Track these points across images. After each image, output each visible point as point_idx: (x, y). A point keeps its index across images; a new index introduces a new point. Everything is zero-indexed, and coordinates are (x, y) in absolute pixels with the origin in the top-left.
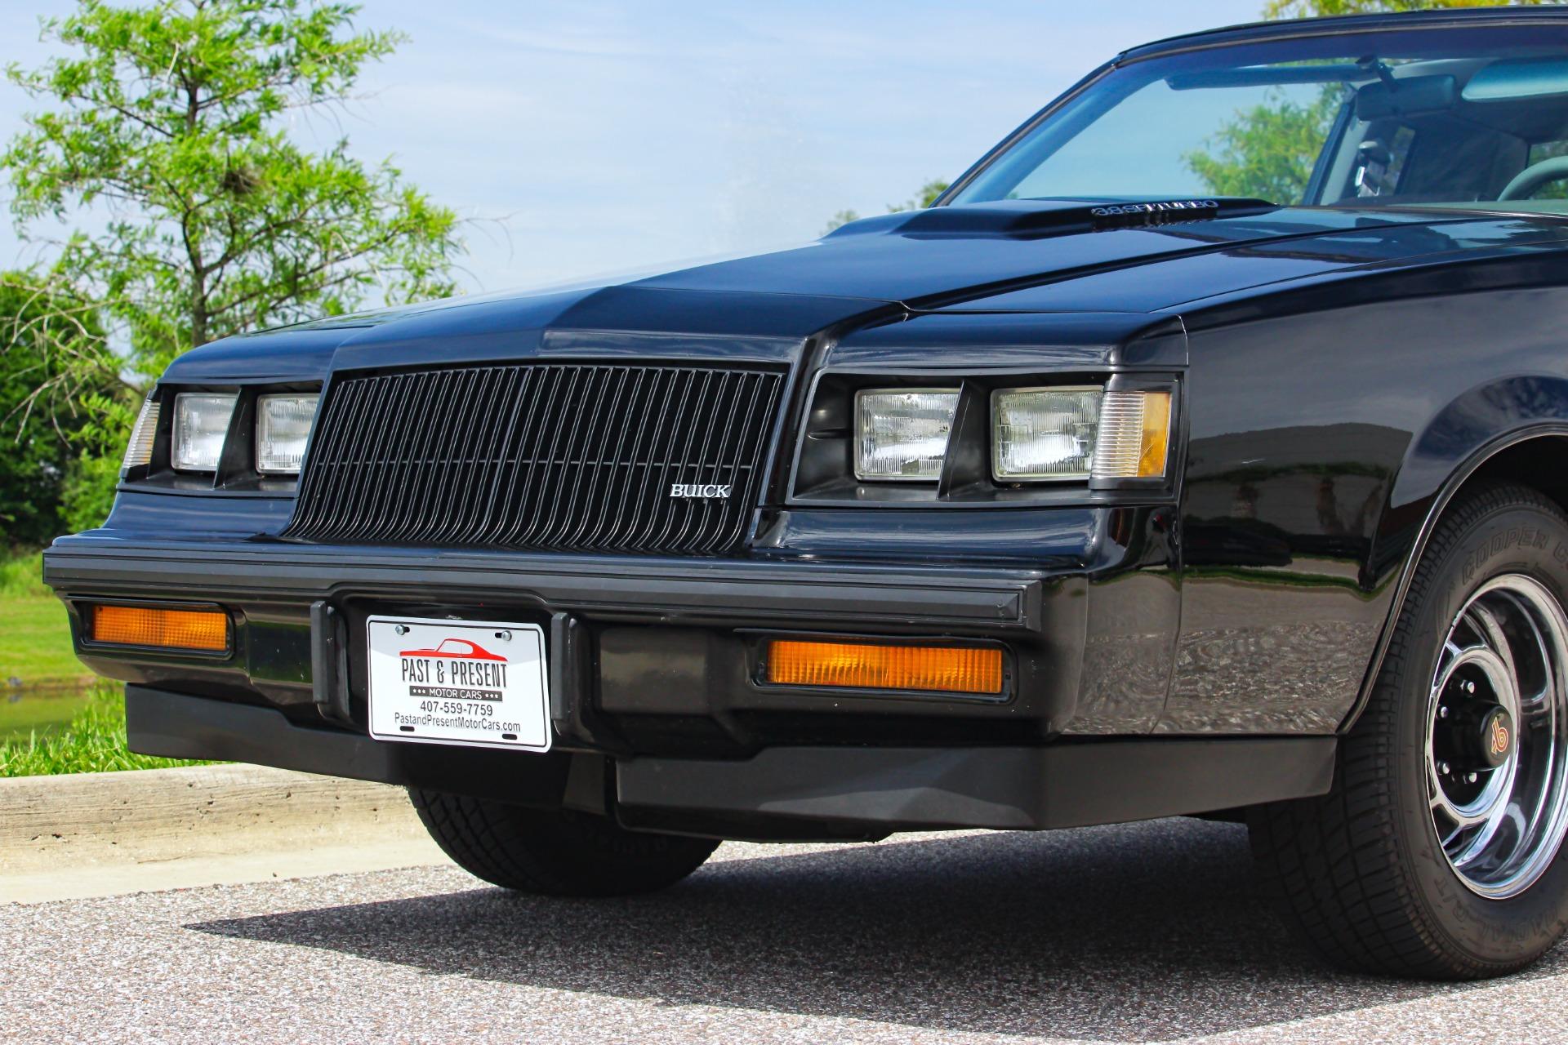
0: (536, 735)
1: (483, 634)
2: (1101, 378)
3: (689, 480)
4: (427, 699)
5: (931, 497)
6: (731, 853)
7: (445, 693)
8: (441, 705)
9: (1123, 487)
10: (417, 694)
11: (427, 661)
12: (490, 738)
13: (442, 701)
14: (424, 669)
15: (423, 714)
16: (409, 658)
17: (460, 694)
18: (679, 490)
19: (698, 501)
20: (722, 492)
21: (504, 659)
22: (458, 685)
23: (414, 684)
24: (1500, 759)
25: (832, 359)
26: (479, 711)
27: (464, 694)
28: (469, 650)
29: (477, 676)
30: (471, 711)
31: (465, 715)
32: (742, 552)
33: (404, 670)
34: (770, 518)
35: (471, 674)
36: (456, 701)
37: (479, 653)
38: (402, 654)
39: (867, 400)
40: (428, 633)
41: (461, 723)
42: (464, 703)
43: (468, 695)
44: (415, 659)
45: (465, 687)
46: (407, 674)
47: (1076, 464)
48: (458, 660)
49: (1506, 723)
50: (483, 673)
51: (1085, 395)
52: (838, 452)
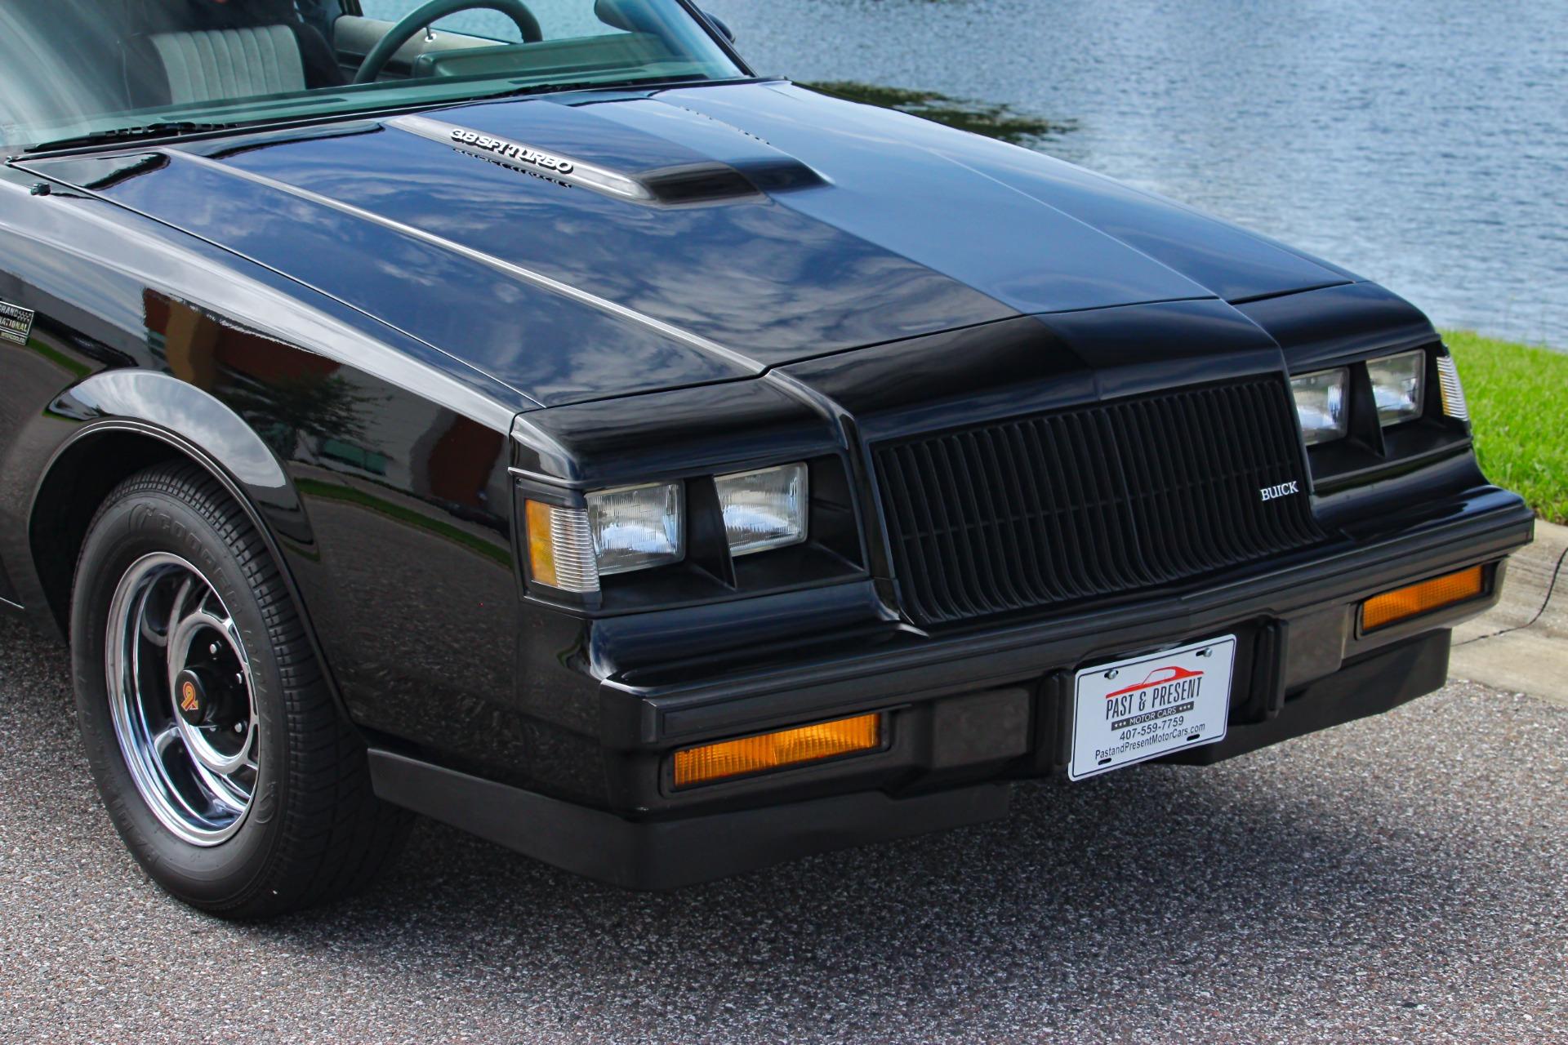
0: (1215, 730)
1: (1188, 656)
4: (1125, 730)
7: (1144, 719)
8: (1139, 730)
10: (1119, 727)
11: (1131, 696)
12: (1181, 743)
13: (1139, 727)
14: (1127, 704)
15: (1122, 743)
16: (1113, 699)
17: (1158, 714)
18: (1264, 495)
19: (1277, 502)
20: (1292, 488)
21: (1201, 673)
22: (1157, 707)
23: (1116, 719)
26: (1172, 723)
27: (1161, 714)
28: (1172, 673)
29: (1175, 695)
30: (1165, 727)
31: (1159, 732)
33: (1108, 710)
35: (1170, 694)
36: (1152, 722)
37: (1181, 673)
38: (1108, 696)
41: (1154, 739)
42: (1159, 722)
43: (1165, 713)
44: (1120, 697)
45: (1163, 707)
46: (1111, 713)
48: (1159, 687)
50: (1180, 691)
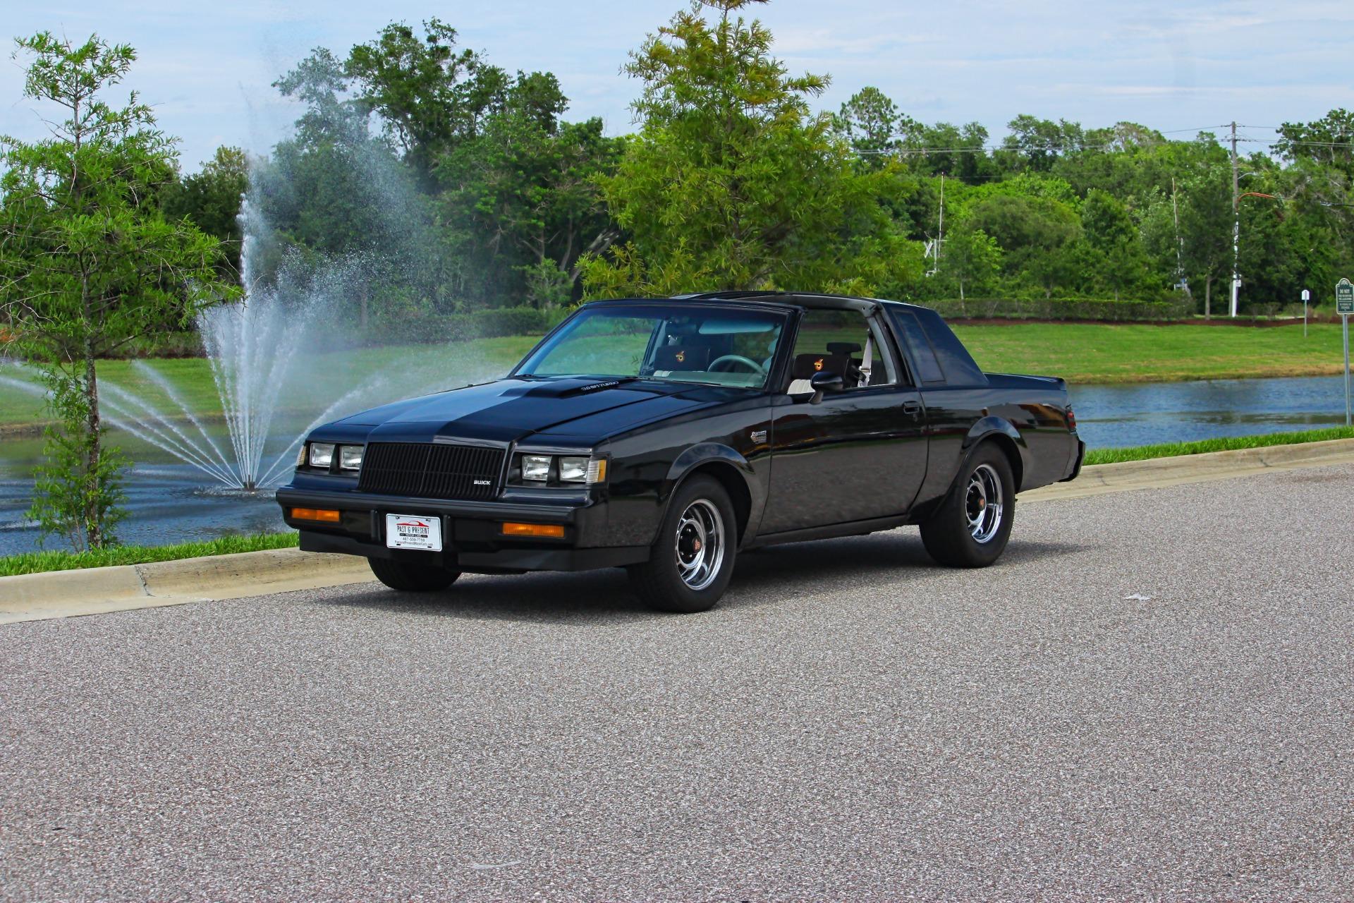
0: (437, 546)
1: (422, 520)
2: (589, 456)
3: (479, 479)
5: (544, 485)
6: (465, 577)
7: (410, 535)
9: (594, 485)
10: (402, 536)
11: (405, 526)
12: (425, 548)
14: (404, 529)
15: (403, 541)
16: (399, 525)
17: (415, 536)
18: (476, 482)
19: (482, 486)
20: (488, 483)
21: (428, 526)
22: (414, 533)
23: (401, 533)
24: (699, 550)
25: (517, 448)
26: (421, 541)
28: (418, 524)
29: (420, 531)
30: (418, 540)
31: (417, 542)
32: (495, 500)
33: (398, 529)
34: (501, 491)
35: (418, 530)
36: (414, 538)
37: (421, 525)
38: (397, 524)
39: (525, 458)
40: (405, 519)
41: (416, 544)
43: (418, 536)
44: (401, 525)
45: (417, 534)
47: (581, 477)
48: (415, 526)
49: (700, 540)
50: (422, 530)
51: (585, 460)
52: (518, 471)
